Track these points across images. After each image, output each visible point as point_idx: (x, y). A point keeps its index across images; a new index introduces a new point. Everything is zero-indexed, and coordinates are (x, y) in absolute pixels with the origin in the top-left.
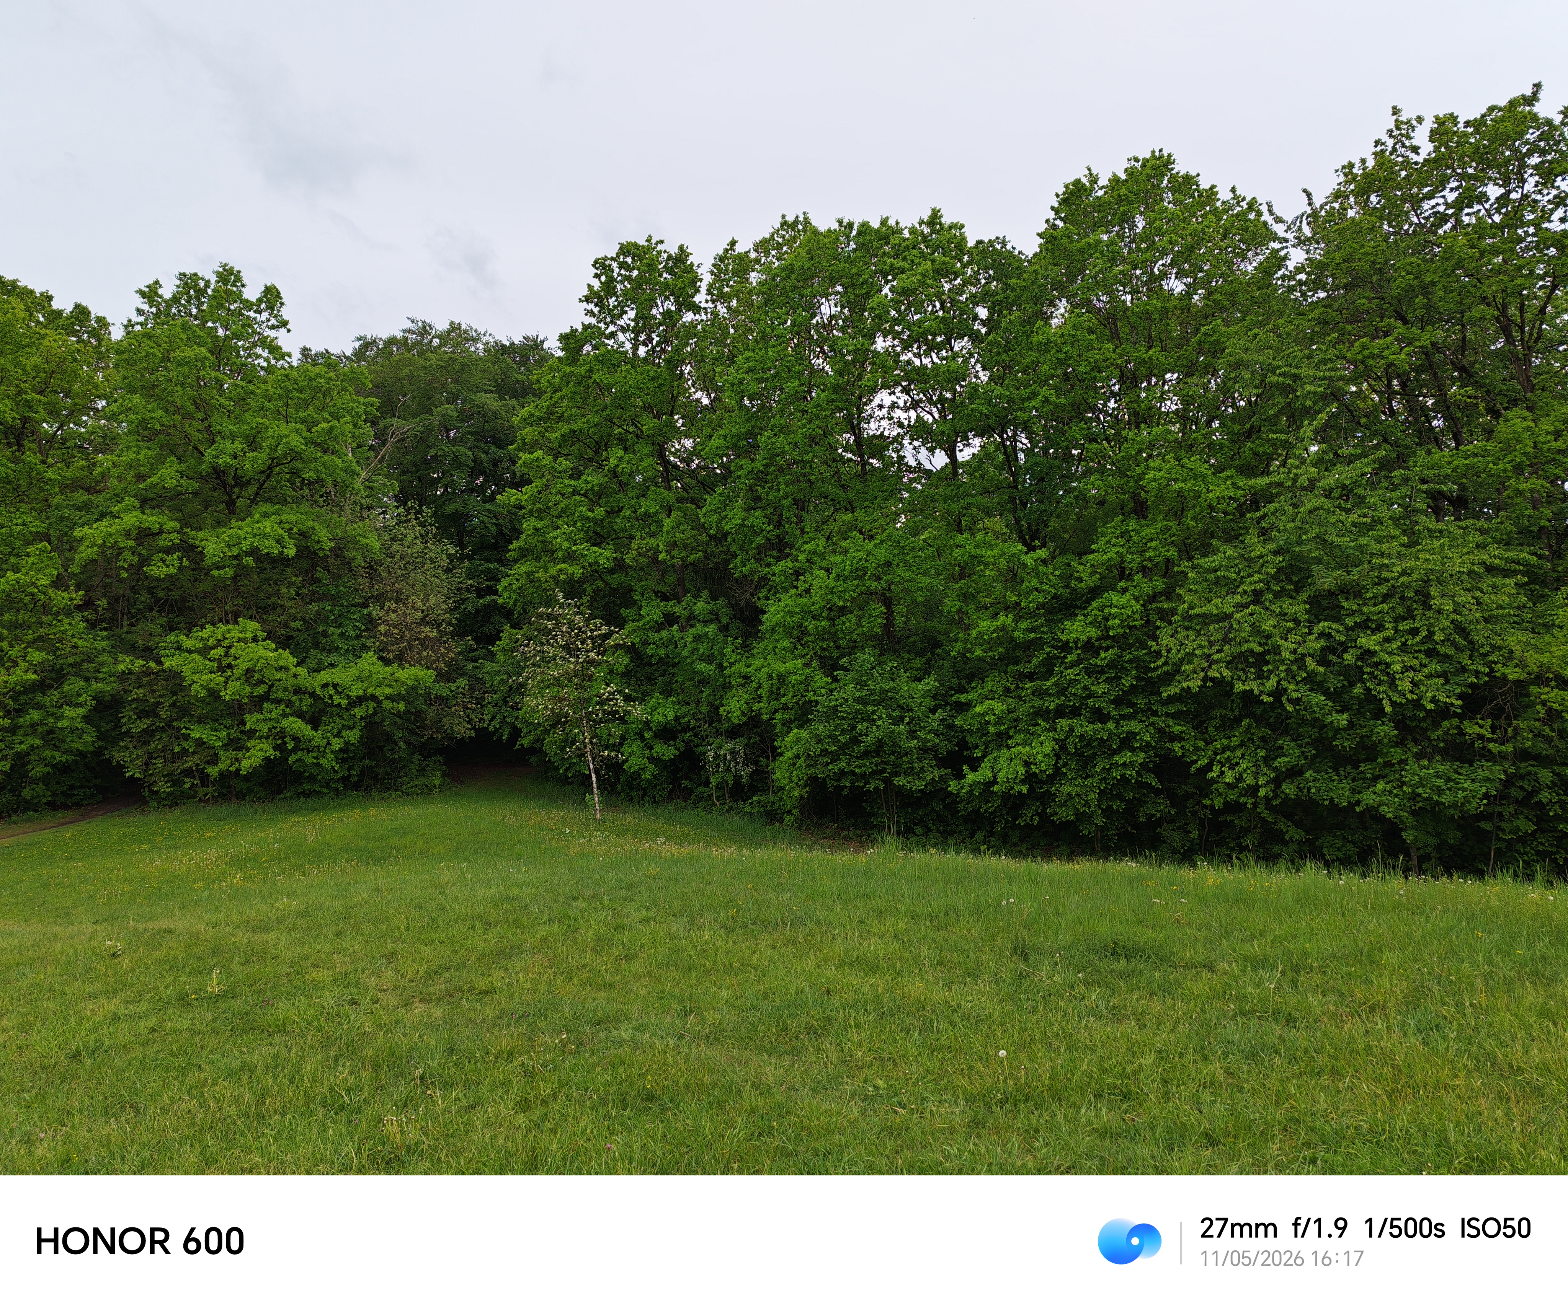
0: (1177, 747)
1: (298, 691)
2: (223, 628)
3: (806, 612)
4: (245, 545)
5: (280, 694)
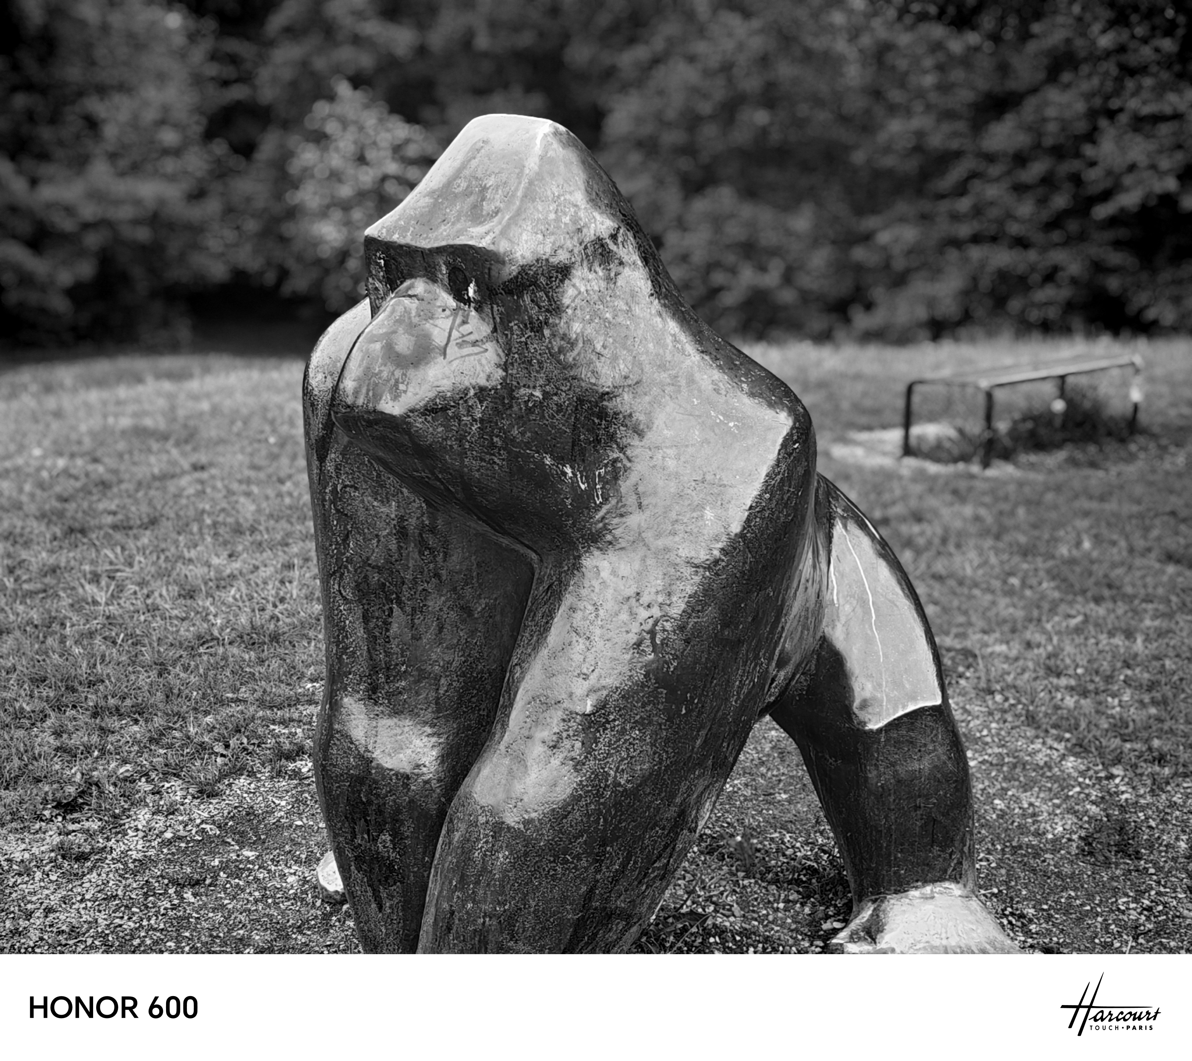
0: (1113, 283)
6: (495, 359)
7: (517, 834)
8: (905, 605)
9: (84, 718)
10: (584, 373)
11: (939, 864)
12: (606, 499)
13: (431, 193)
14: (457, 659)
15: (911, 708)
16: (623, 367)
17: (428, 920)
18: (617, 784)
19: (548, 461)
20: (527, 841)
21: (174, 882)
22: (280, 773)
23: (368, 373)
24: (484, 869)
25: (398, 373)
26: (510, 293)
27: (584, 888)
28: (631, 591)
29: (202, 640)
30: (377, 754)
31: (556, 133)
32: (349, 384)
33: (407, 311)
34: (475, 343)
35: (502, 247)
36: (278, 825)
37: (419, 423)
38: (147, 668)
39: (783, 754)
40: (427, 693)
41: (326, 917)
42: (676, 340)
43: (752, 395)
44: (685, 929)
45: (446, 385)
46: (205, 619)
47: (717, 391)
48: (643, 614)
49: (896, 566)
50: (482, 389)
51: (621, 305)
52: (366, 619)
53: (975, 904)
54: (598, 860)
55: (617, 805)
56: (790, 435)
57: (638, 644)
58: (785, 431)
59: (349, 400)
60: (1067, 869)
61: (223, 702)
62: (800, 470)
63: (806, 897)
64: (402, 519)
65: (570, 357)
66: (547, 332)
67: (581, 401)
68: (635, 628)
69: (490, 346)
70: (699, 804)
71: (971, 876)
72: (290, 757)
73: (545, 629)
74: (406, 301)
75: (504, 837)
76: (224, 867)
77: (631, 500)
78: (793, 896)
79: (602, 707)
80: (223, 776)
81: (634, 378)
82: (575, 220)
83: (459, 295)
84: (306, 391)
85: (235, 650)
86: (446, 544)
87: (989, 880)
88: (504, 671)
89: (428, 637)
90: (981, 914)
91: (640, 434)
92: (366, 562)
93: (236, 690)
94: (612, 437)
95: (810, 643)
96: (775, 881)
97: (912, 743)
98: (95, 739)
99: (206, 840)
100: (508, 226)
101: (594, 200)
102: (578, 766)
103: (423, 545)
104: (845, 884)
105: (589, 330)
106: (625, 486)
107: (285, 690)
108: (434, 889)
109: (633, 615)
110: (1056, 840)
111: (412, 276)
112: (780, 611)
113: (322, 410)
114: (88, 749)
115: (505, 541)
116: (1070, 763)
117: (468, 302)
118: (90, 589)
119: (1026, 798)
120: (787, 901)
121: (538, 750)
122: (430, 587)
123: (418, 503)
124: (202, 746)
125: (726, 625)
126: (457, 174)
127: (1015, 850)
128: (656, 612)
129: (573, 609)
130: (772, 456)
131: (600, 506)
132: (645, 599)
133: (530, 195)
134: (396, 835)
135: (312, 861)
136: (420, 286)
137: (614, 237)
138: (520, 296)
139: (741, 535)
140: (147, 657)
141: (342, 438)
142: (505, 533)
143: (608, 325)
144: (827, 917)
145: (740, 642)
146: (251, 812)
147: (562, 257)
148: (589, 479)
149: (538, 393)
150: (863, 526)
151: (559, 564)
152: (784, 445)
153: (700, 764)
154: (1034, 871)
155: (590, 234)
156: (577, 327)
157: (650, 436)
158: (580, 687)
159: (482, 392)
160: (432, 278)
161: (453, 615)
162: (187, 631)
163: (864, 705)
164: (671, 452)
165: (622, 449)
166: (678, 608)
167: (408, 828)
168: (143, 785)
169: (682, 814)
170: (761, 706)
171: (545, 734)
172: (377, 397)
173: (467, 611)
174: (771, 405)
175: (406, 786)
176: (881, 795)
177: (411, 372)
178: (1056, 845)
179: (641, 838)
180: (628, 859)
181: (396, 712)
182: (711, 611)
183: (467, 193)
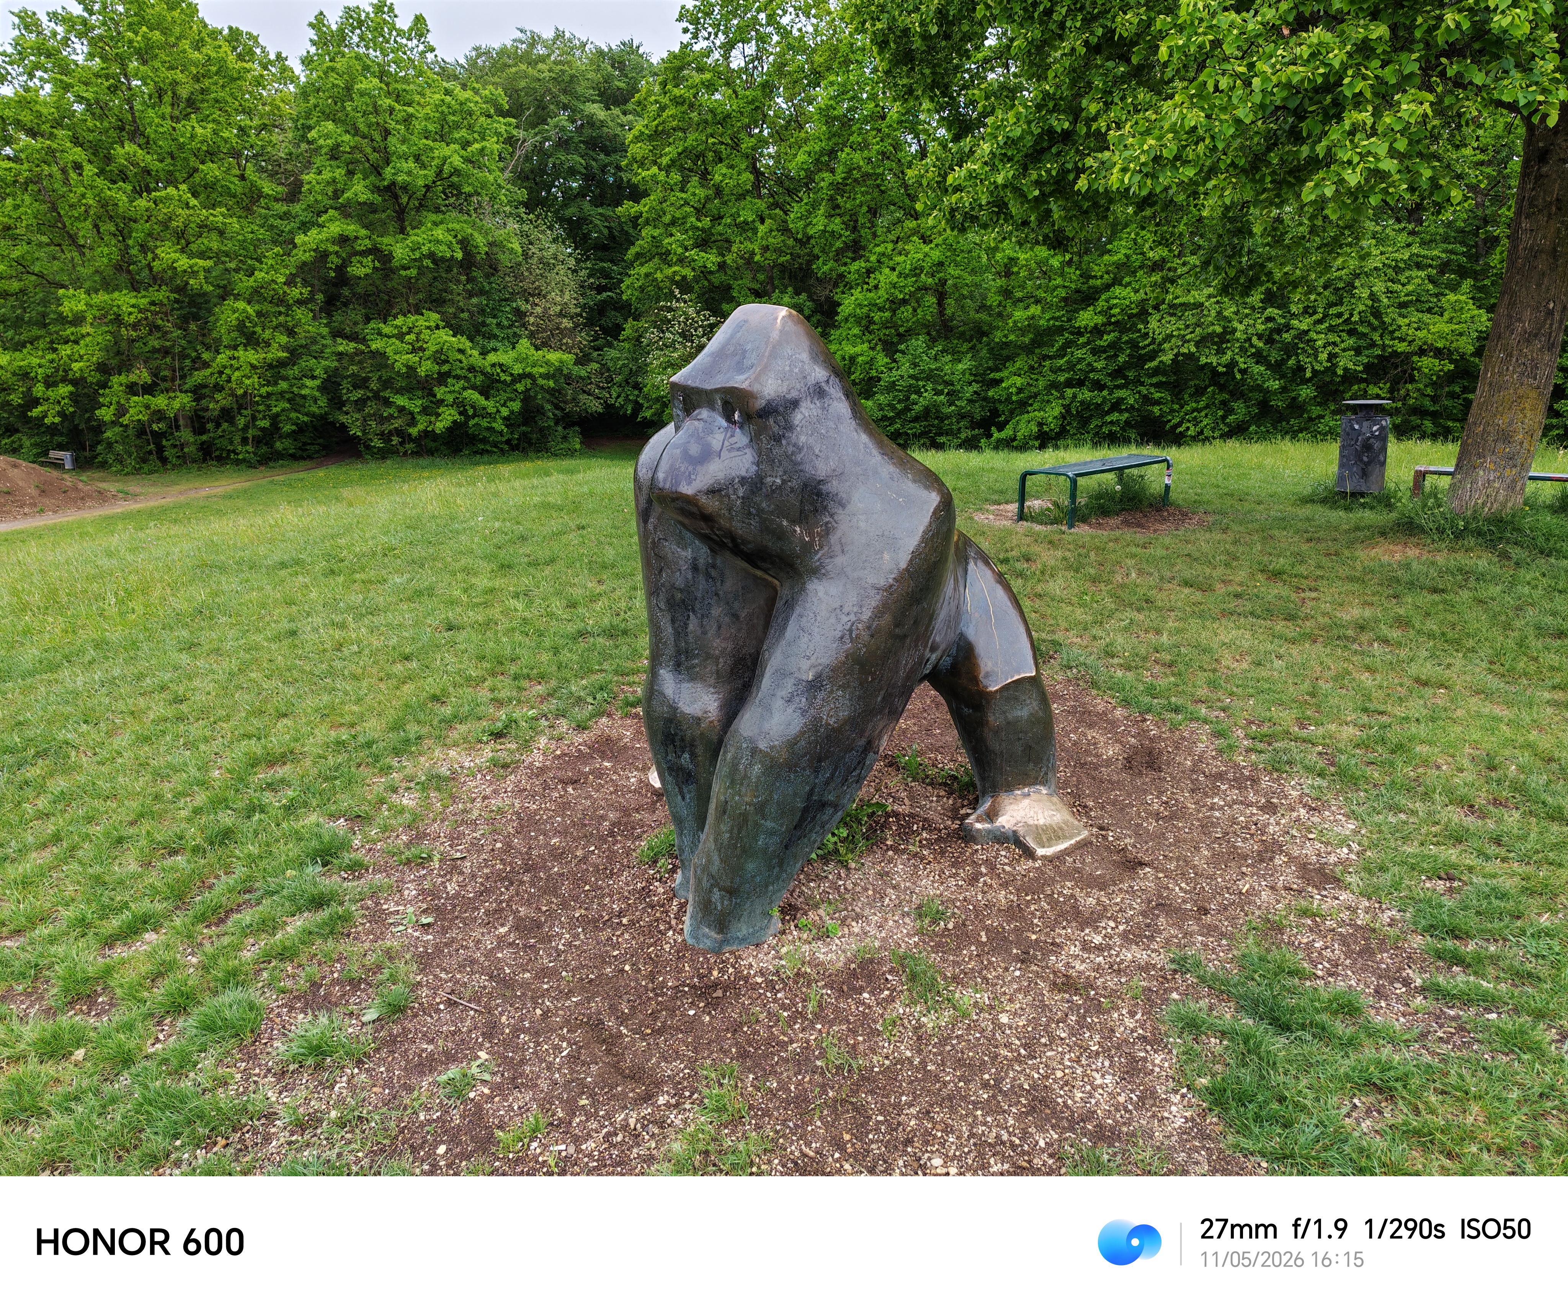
0: (1156, 410)
1: (472, 369)
2: (412, 318)
3: (873, 305)
4: (425, 249)
5: (459, 372)
6: (751, 459)
7: (766, 755)
8: (1013, 613)
9: (508, 681)
10: (807, 467)
11: (1033, 774)
12: (821, 547)
13: (712, 354)
14: (730, 646)
15: (1016, 678)
16: (832, 464)
17: (712, 806)
18: (828, 724)
19: (785, 523)
20: (772, 759)
21: (562, 781)
22: (627, 716)
23: (672, 469)
24: (746, 776)
25: (690, 468)
26: (760, 417)
27: (808, 788)
28: (837, 605)
29: (582, 634)
30: (680, 705)
31: (790, 315)
32: (661, 475)
33: (696, 429)
34: (739, 449)
35: (756, 388)
36: (625, 748)
37: (703, 499)
38: (547, 650)
39: (938, 705)
40: (711, 667)
41: (654, 803)
42: (866, 447)
43: (915, 481)
44: (873, 813)
45: (721, 476)
46: (583, 621)
47: (892, 479)
48: (845, 619)
49: (1007, 588)
50: (743, 478)
51: (831, 424)
52: (673, 621)
53: (1055, 799)
54: (816, 771)
55: (828, 737)
56: (938, 506)
57: (842, 638)
58: (935, 504)
59: (661, 485)
60: (1115, 778)
61: (592, 672)
62: (945, 529)
63: (950, 794)
64: (695, 559)
65: (799, 458)
66: (784, 442)
67: (805, 485)
68: (840, 627)
69: (748, 451)
70: (880, 737)
71: (1053, 781)
72: (633, 705)
73: (784, 628)
74: (696, 423)
75: (757, 757)
76: (591, 772)
77: (837, 548)
78: (942, 793)
79: (818, 677)
80: (592, 716)
81: (839, 471)
82: (802, 371)
83: (729, 418)
84: (636, 479)
85: (600, 640)
86: (722, 575)
87: (1066, 784)
88: (758, 654)
89: (712, 632)
90: (1060, 805)
91: (843, 506)
92: (673, 586)
93: (601, 664)
94: (825, 508)
95: (952, 636)
96: (931, 784)
97: (1016, 699)
98: (515, 694)
99: (581, 755)
100: (759, 375)
101: (814, 358)
102: (804, 712)
103: (708, 576)
104: (974, 786)
105: (811, 441)
106: (834, 539)
107: (629, 665)
108: (716, 787)
109: (838, 620)
110: (1109, 759)
111: (700, 407)
112: (931, 617)
113: (645, 491)
114: (510, 700)
115: (759, 573)
116: (1118, 712)
117: (735, 423)
118: (513, 603)
119: (1091, 734)
120: (938, 796)
121: (778, 703)
122: (713, 602)
123: (704, 550)
124: (579, 698)
125: (897, 625)
126: (728, 342)
127: (1082, 765)
128: (853, 618)
129: (801, 616)
130: (926, 520)
131: (817, 552)
132: (846, 610)
133: (773, 355)
134: (693, 755)
135: (645, 769)
136: (704, 413)
137: (827, 381)
138: (767, 418)
139: (907, 570)
140: (547, 642)
141: (657, 509)
142: (758, 568)
143: (823, 437)
144: (963, 806)
145: (905, 636)
146: (608, 739)
147: (794, 394)
148: (811, 534)
149: (778, 481)
150: (987, 564)
151: (792, 588)
152: (934, 513)
153: (880, 712)
154: (1094, 778)
155: (811, 380)
156: (803, 439)
157: (850, 508)
158: (805, 664)
159: (743, 480)
160: (711, 406)
161: (727, 619)
162: (571, 628)
163: (987, 675)
164: (862, 517)
165: (832, 516)
166: (866, 615)
167: (700, 750)
168: (544, 722)
169: (869, 743)
170: (919, 676)
171: (784, 693)
172: (678, 483)
173: (735, 616)
174: (927, 488)
175: (698, 724)
176: (997, 732)
177: (699, 468)
178: (1109, 762)
179: (843, 757)
180: (835, 770)
181: (692, 679)
182: (887, 618)
183: (734, 354)
